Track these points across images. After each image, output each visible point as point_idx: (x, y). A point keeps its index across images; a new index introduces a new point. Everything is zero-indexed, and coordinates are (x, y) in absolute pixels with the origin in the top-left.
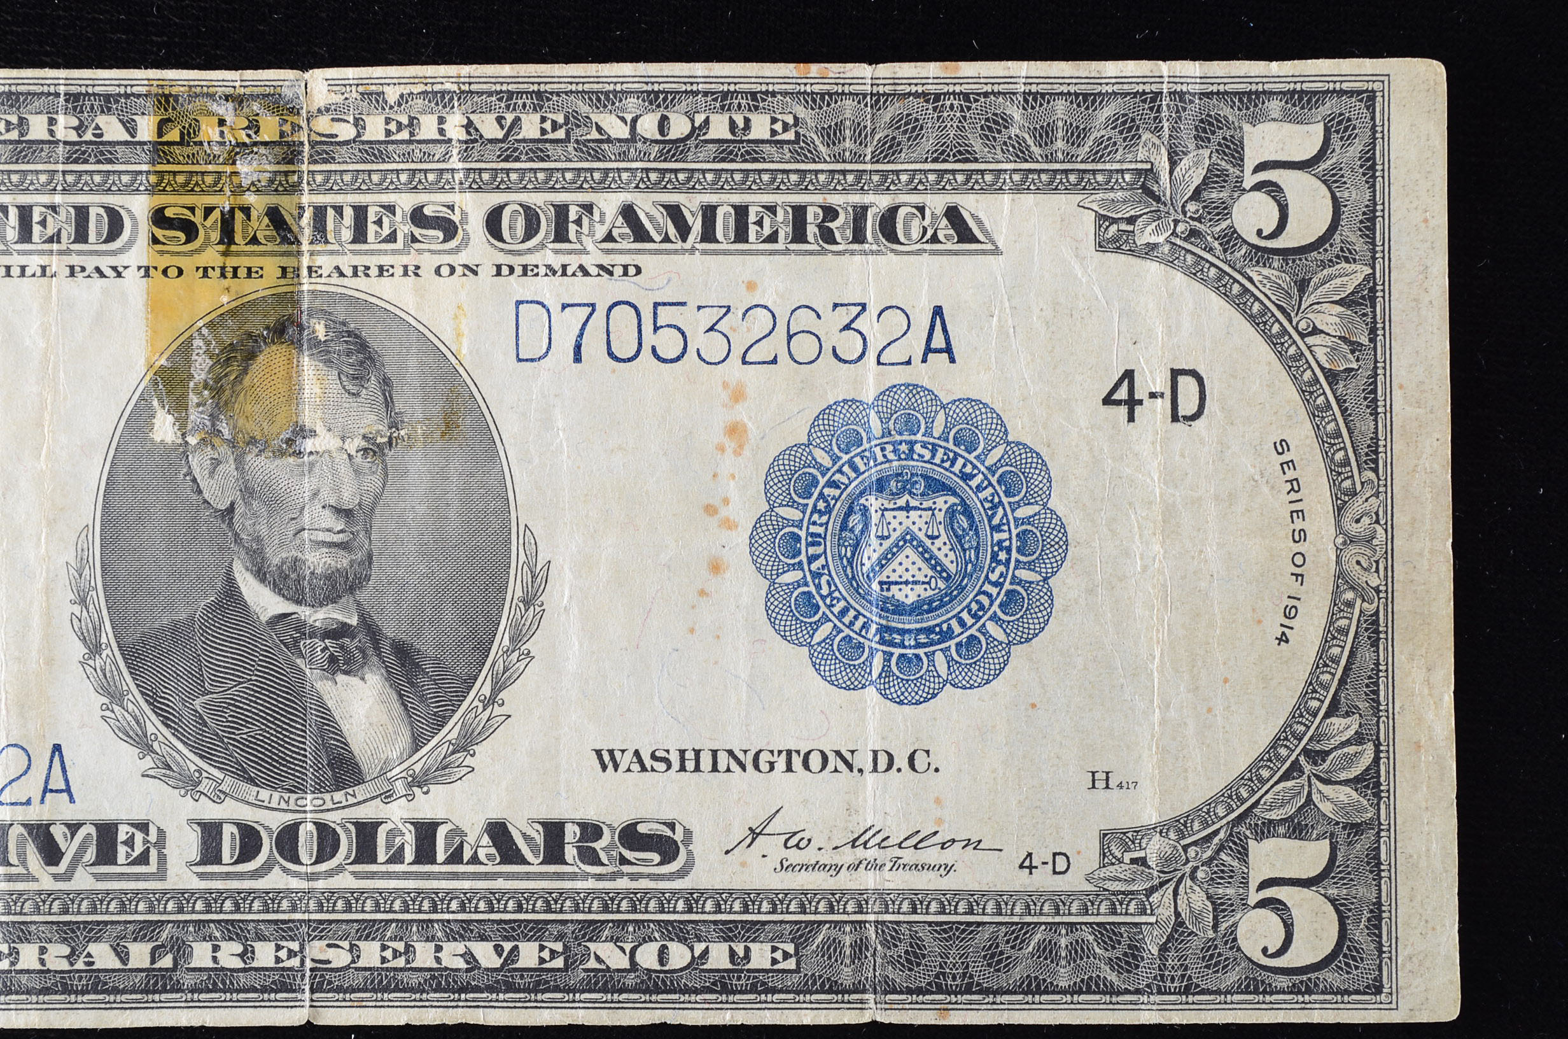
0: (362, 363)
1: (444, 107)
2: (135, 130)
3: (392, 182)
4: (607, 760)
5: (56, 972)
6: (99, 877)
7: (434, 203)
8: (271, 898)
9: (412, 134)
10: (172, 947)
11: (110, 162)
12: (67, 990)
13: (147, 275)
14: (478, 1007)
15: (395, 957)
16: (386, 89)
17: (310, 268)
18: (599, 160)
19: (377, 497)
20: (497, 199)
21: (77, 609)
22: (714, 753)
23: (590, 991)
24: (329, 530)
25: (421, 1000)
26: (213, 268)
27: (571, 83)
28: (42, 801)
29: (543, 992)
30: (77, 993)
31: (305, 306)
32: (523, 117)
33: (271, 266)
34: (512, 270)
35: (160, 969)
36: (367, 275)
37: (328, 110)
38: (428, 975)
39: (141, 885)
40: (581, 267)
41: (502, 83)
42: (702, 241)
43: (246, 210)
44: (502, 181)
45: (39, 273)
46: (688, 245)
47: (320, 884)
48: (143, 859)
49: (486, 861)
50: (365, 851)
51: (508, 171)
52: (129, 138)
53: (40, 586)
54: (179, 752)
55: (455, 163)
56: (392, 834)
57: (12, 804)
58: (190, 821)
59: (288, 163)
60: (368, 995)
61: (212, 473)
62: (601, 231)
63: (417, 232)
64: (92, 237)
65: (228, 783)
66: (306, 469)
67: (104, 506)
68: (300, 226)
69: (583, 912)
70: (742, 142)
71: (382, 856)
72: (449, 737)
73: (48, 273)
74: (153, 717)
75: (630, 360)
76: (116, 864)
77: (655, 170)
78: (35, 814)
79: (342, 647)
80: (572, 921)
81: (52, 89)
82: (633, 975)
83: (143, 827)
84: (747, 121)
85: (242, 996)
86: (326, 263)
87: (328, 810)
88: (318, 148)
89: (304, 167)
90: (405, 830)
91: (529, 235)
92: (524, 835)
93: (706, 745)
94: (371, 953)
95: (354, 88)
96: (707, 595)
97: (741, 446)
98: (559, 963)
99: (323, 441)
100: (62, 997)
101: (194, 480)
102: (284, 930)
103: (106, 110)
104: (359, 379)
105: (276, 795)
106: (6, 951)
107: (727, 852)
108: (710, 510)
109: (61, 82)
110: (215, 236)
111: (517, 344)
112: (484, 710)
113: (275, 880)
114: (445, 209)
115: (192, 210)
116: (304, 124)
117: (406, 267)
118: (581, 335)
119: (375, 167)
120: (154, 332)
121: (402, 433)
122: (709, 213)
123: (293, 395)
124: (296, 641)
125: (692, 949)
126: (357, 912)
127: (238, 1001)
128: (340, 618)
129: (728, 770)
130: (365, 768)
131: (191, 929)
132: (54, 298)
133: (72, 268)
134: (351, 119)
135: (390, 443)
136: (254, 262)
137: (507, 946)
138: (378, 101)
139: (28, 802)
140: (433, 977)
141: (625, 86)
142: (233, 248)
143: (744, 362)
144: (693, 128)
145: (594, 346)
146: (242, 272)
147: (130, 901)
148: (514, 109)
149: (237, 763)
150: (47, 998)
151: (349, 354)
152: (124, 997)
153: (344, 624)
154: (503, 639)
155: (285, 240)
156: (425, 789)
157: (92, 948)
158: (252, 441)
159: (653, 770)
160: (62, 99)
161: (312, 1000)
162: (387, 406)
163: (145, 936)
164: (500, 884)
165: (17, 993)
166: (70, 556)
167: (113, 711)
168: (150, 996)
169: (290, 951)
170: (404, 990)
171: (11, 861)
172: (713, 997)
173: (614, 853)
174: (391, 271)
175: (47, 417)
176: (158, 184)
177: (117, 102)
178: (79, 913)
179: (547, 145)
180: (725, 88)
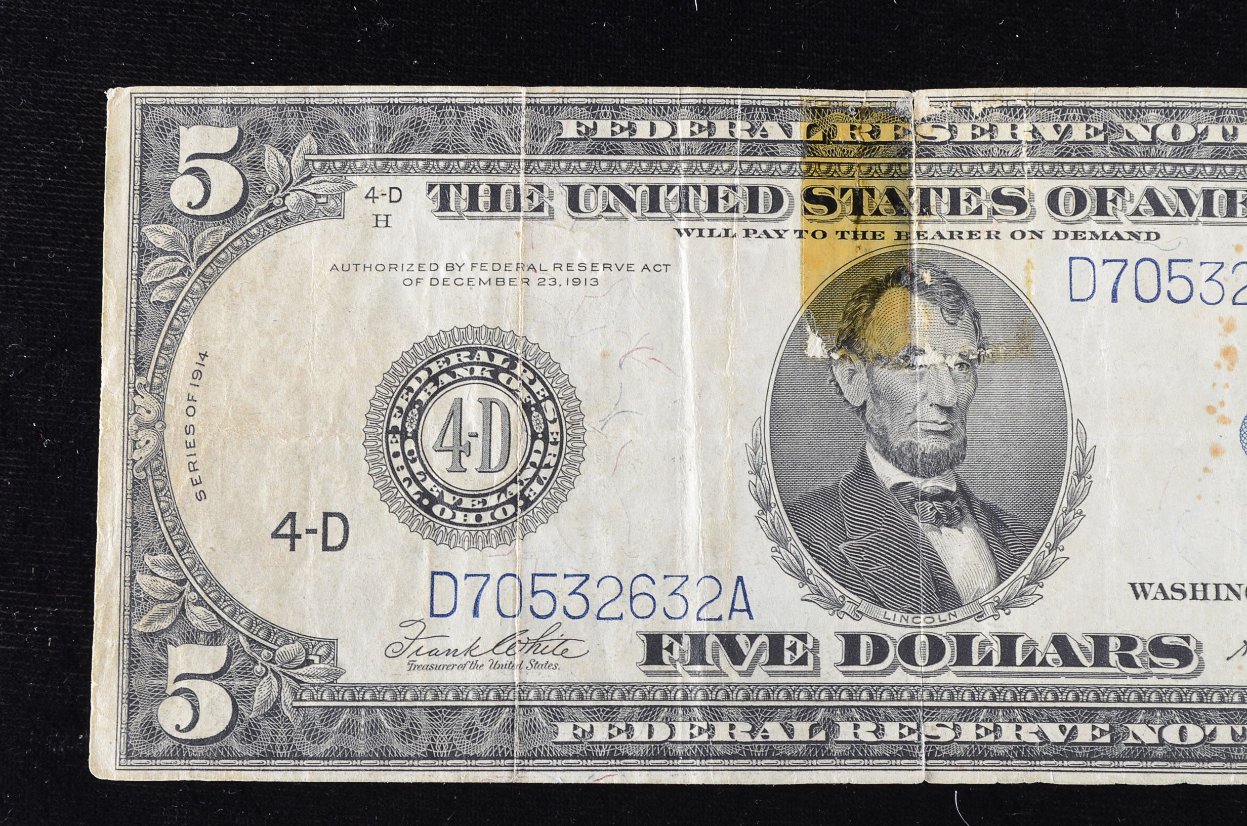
0: (957, 301)
1: (1016, 117)
2: (791, 132)
3: (977, 171)
4: (1139, 590)
5: (741, 743)
6: (771, 674)
7: (1009, 187)
8: (895, 690)
9: (992, 137)
10: (825, 726)
11: (772, 154)
12: (750, 756)
13: (801, 236)
14: (1049, 771)
15: (986, 734)
16: (973, 104)
17: (918, 233)
18: (1129, 156)
19: (970, 398)
20: (1056, 184)
21: (753, 478)
22: (1217, 586)
23: (1131, 760)
24: (935, 422)
25: (1007, 766)
26: (848, 232)
27: (1108, 101)
28: (730, 618)
29: (1096, 760)
30: (757, 758)
31: (915, 260)
32: (1073, 125)
33: (890, 232)
34: (1066, 234)
35: (817, 742)
36: (960, 238)
37: (929, 119)
38: (1011, 747)
39: (802, 680)
40: (1117, 233)
41: (1058, 101)
42: (1203, 216)
43: (871, 191)
44: (1058, 171)
45: (723, 234)
46: (1193, 218)
47: (931, 680)
48: (803, 661)
49: (1052, 664)
50: (964, 657)
51: (1062, 164)
52: (787, 138)
53: (726, 460)
54: (827, 582)
55: (1024, 158)
56: (983, 644)
57: (709, 620)
58: (837, 634)
59: (901, 157)
60: (968, 761)
61: (850, 379)
62: (1131, 208)
63: (997, 207)
64: (761, 209)
65: (864, 606)
66: (918, 377)
67: (772, 404)
68: (910, 204)
69: (1124, 702)
70: (1230, 144)
71: (976, 660)
72: (1024, 573)
73: (730, 235)
74: (809, 557)
75: (1152, 301)
76: (783, 664)
77: (1169, 164)
78: (724, 627)
79: (945, 507)
80: (1115, 709)
81: (732, 102)
82: (1161, 748)
83: (803, 637)
84: (1235, 129)
85: (876, 762)
86: (930, 229)
87: (937, 626)
88: (923, 146)
89: (913, 160)
90: (992, 641)
91: (1078, 211)
92: (1080, 645)
93: (1211, 580)
94: (968, 732)
95: (949, 103)
96: (1210, 471)
97: (1232, 364)
98: (1107, 739)
99: (931, 357)
100: (747, 761)
101: (837, 385)
102: (908, 714)
103: (770, 118)
104: (956, 313)
105: (899, 615)
106: (706, 728)
107: (1228, 659)
108: (1211, 410)
109: (739, 97)
110: (849, 209)
111: (1071, 289)
112: (1050, 553)
113: (899, 677)
114: (1017, 191)
115: (832, 190)
116: (912, 129)
117: (989, 232)
118: (1117, 283)
119: (964, 160)
120: (805, 279)
121: (988, 352)
122: (1208, 195)
123: (908, 325)
124: (912, 502)
125: (1203, 729)
126: (958, 701)
127: (873, 765)
128: (944, 486)
129: (1228, 599)
130: (962, 596)
131: (838, 712)
132: (735, 252)
133: (747, 231)
134: (947, 126)
135: (979, 359)
136: (878, 228)
137: (1069, 726)
138: (966, 113)
139: (720, 618)
140: (1015, 749)
141: (1148, 103)
142: (862, 218)
143: (1234, 304)
144: (1197, 135)
145: (1126, 290)
146: (869, 235)
147: (794, 691)
148: (1067, 119)
149: (871, 591)
150: (735, 762)
151: (948, 295)
152: (791, 762)
153: (947, 491)
154: (1062, 502)
155: (899, 213)
156: (1007, 611)
157: (768, 725)
158: (878, 357)
159: (1173, 598)
160: (739, 109)
161: (927, 765)
162: (976, 333)
163: (804, 717)
164: (1063, 681)
165: (714, 758)
166: (748, 439)
167: (780, 553)
168: (810, 762)
169: (910, 729)
170: (994, 758)
171: (708, 661)
172: (1221, 764)
173: (1146, 659)
174: (978, 235)
175: (730, 338)
176: (808, 171)
177: (778, 112)
178: (757, 700)
179: (1091, 146)
180: (1220, 106)
